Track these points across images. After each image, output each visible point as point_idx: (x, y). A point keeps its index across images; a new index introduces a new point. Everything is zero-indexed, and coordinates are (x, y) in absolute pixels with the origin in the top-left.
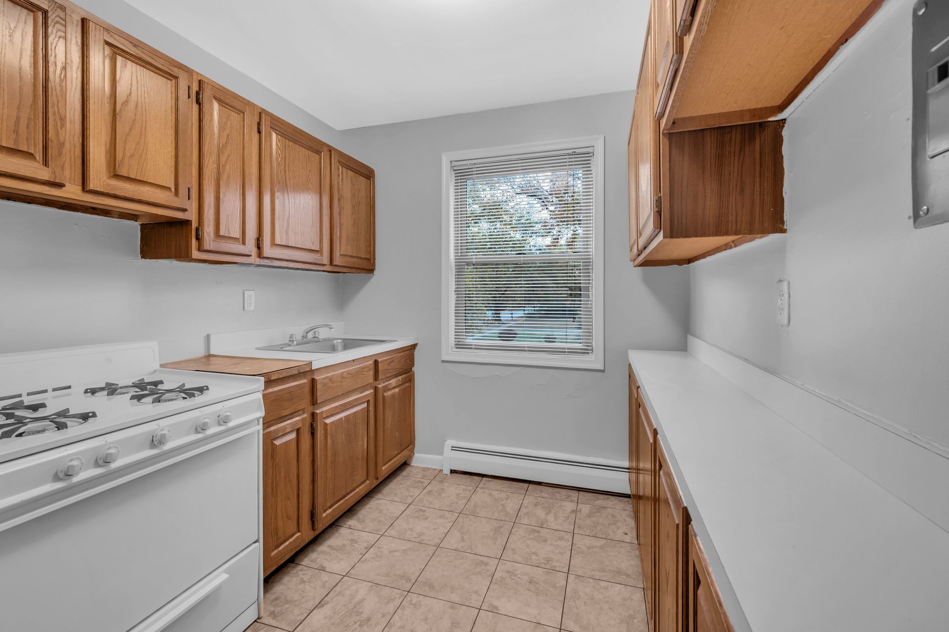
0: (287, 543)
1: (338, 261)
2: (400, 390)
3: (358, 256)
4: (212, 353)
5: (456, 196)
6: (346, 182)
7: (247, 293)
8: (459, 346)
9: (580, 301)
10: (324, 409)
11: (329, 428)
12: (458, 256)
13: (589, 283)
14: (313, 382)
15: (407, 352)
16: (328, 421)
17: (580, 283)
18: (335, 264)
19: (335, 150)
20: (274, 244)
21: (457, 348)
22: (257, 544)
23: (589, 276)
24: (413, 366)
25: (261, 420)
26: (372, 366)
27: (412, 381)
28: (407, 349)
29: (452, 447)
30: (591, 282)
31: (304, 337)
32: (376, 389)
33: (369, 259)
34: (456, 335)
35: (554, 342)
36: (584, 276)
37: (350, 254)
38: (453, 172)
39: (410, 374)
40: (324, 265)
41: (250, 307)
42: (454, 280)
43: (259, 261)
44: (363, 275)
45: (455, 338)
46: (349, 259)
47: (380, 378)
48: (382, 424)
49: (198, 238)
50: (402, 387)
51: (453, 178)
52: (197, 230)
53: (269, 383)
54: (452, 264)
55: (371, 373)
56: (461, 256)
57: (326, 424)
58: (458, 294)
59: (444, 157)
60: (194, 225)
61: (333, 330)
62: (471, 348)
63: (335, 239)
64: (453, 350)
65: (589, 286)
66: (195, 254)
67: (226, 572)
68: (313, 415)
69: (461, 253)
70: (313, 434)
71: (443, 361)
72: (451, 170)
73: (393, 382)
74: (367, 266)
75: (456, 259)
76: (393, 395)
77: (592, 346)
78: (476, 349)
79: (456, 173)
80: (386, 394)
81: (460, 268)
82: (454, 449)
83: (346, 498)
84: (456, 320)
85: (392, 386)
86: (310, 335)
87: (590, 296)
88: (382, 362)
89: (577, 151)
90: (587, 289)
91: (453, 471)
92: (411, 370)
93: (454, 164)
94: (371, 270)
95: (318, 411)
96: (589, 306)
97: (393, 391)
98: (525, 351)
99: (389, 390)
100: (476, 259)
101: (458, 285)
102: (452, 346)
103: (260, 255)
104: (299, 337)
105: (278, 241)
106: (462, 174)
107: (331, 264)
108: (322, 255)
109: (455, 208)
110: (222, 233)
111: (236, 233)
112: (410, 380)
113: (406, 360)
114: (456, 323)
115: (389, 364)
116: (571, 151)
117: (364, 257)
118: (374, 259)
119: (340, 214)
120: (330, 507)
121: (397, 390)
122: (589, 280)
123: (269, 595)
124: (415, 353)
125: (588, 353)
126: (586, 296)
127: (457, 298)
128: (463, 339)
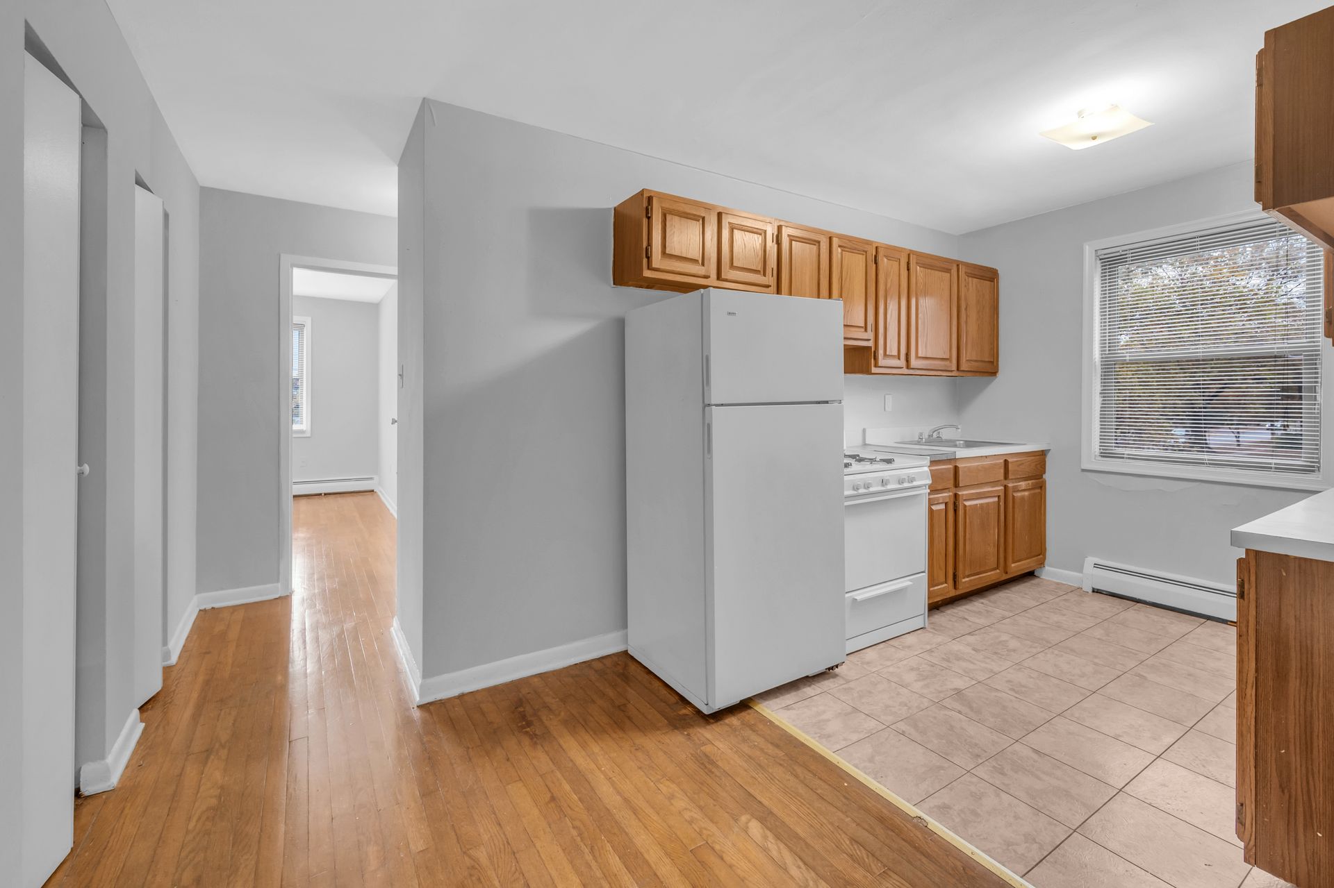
0: (939, 587)
1: (964, 366)
2: (1029, 494)
3: (983, 359)
4: (867, 443)
5: (1102, 287)
6: (973, 287)
7: (887, 396)
8: (1105, 455)
9: (1301, 404)
10: (965, 493)
11: (967, 509)
12: (1105, 354)
13: (1316, 382)
14: (956, 468)
15: (1038, 457)
16: (967, 503)
17: (1301, 382)
18: (962, 369)
19: (962, 262)
20: (917, 357)
21: (1102, 456)
22: (924, 574)
23: (1317, 373)
24: (1045, 473)
25: (927, 486)
26: (1003, 464)
27: (1043, 488)
28: (1037, 454)
29: (1094, 564)
30: (1319, 380)
31: (930, 436)
32: (1006, 487)
33: (992, 362)
34: (1101, 442)
36: (1307, 373)
37: (975, 359)
38: (1099, 262)
39: (1041, 480)
40: (952, 371)
41: (889, 408)
42: (1099, 381)
43: (905, 371)
44: (986, 379)
45: (1100, 446)
46: (973, 363)
47: (1010, 477)
48: (1011, 522)
49: (875, 359)
50: (1032, 492)
51: (1099, 270)
52: (875, 352)
53: (933, 463)
54: (1097, 364)
55: (1002, 471)
56: (1109, 354)
57: (965, 506)
58: (1104, 397)
59: (1087, 247)
60: (873, 350)
61: (959, 430)
62: (1123, 458)
63: (961, 348)
64: (1097, 458)
65: (1315, 386)
66: (874, 370)
67: (910, 580)
68: (956, 495)
69: (1109, 350)
70: (955, 511)
71: (1083, 470)
72: (1096, 259)
73: (1023, 484)
74: (989, 369)
75: (1102, 358)
76: (1023, 498)
77: (1319, 462)
78: (1129, 458)
79: (1102, 263)
80: (1015, 494)
81: (1110, 367)
82: (1096, 566)
83: (981, 576)
84: (1101, 425)
85: (1022, 489)
86: (935, 435)
87: (1318, 398)
88: (1012, 463)
90: (1313, 390)
91: (1096, 591)
92: (1042, 475)
93: (1100, 252)
94: (993, 373)
95: (960, 493)
96: (1316, 411)
97: (1023, 493)
99: (1019, 491)
100: (1130, 356)
101: (1104, 386)
102: (1096, 454)
103: (908, 367)
104: (925, 436)
105: (920, 355)
106: (1110, 263)
107: (958, 369)
108: (951, 361)
109: (1101, 302)
110: (888, 353)
111: (895, 353)
112: (1041, 486)
113: (1036, 465)
114: (1101, 428)
115: (1018, 466)
117: (987, 360)
118: (998, 361)
119: (966, 322)
120: (968, 576)
121: (1026, 493)
122: (1316, 378)
123: (931, 618)
124: (1047, 460)
125: (1313, 471)
126: (1310, 398)
127: (1103, 400)
128: (1112, 446)
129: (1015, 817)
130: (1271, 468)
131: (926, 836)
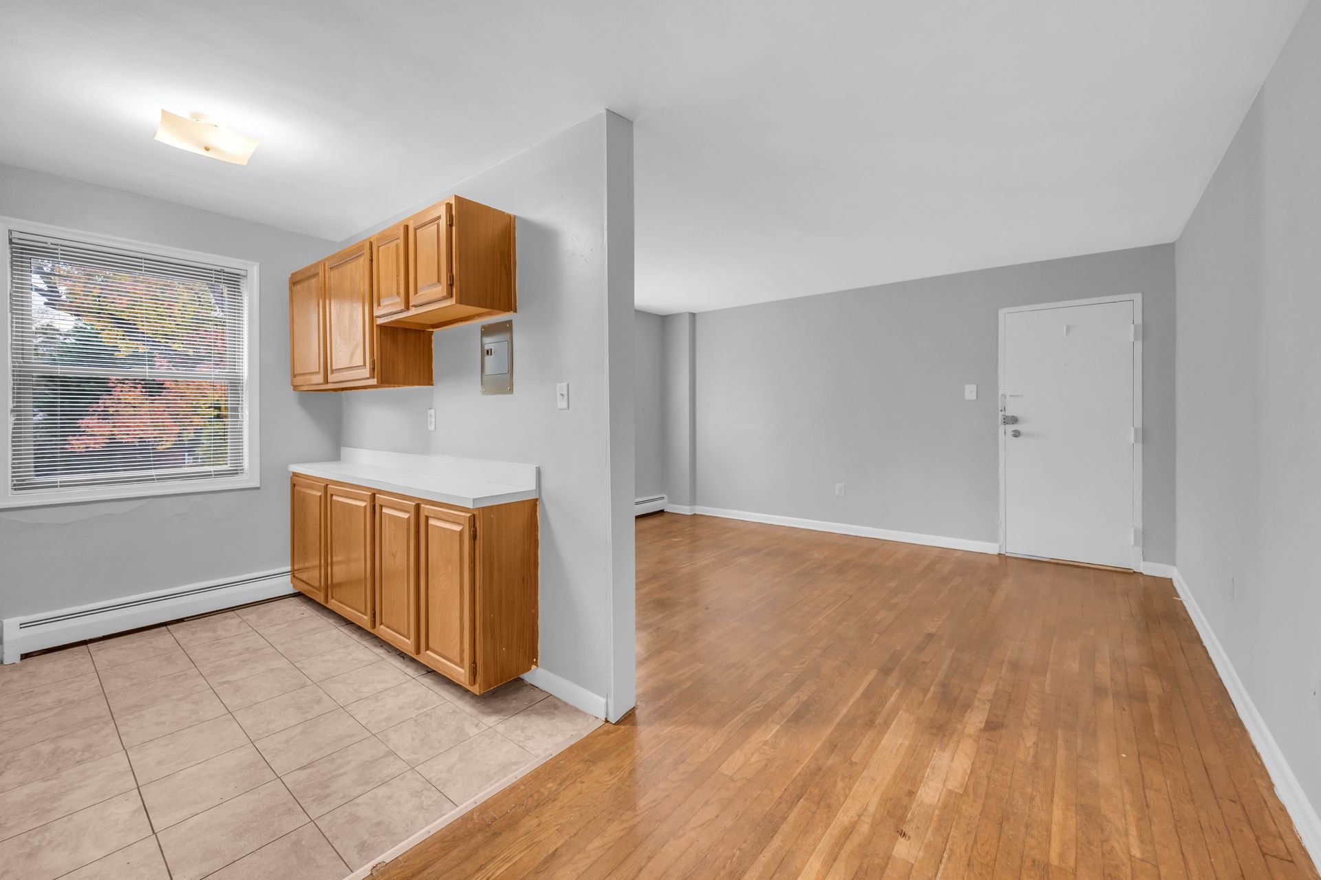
5: (14, 278)
9: (227, 421)
12: (19, 363)
13: (238, 404)
17: (227, 404)
21: (15, 489)
23: (238, 397)
29: (21, 624)
30: (241, 402)
34: (14, 473)
35: (181, 467)
36: (231, 397)
38: (10, 245)
42: (10, 395)
45: (13, 477)
51: (10, 253)
56: (24, 362)
58: (18, 415)
62: (56, 486)
64: (12, 493)
65: (238, 407)
69: (24, 358)
72: (7, 242)
75: (15, 366)
78: (61, 486)
81: (24, 378)
82: (26, 625)
84: (15, 451)
87: (240, 417)
89: (226, 270)
90: (236, 409)
91: (24, 657)
93: (17, 235)
98: (154, 479)
102: (8, 487)
109: (13, 296)
114: (14, 455)
116: (219, 268)
122: (239, 401)
125: (237, 473)
126: (232, 416)
127: (17, 420)
128: (30, 476)
129: (389, 799)
130: (211, 475)
131: (400, 866)
